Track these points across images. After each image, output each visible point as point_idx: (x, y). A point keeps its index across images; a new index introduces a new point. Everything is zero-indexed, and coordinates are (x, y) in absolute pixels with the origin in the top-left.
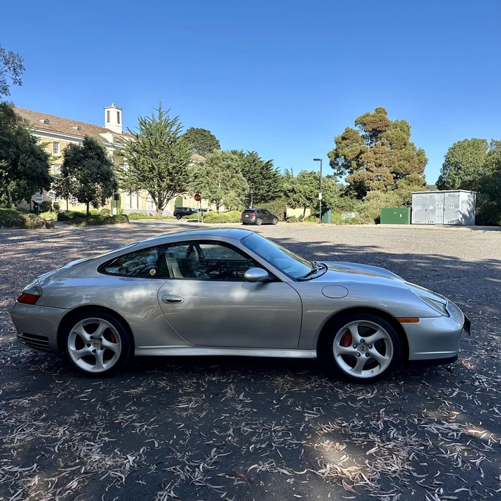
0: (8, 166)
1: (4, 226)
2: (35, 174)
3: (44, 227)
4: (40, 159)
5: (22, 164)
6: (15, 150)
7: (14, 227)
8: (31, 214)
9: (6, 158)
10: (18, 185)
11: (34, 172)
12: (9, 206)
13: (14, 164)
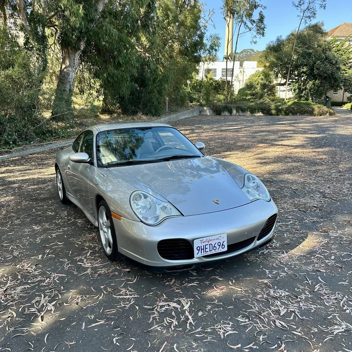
0: (307, 71)
1: (300, 113)
2: (326, 75)
3: (328, 114)
4: (332, 63)
5: (317, 69)
6: (314, 59)
7: (306, 115)
8: (319, 105)
9: (306, 65)
10: (314, 84)
11: (326, 73)
12: (307, 99)
13: (312, 69)
